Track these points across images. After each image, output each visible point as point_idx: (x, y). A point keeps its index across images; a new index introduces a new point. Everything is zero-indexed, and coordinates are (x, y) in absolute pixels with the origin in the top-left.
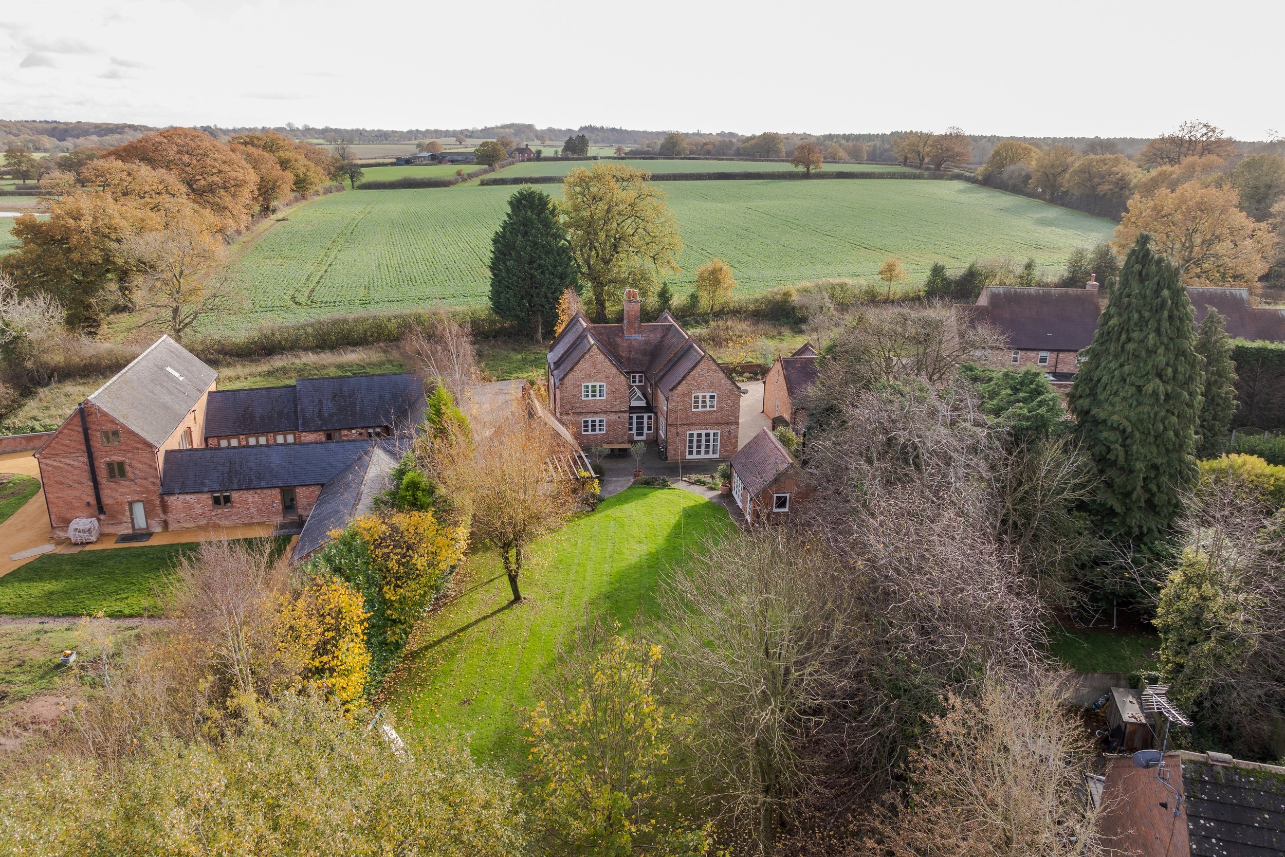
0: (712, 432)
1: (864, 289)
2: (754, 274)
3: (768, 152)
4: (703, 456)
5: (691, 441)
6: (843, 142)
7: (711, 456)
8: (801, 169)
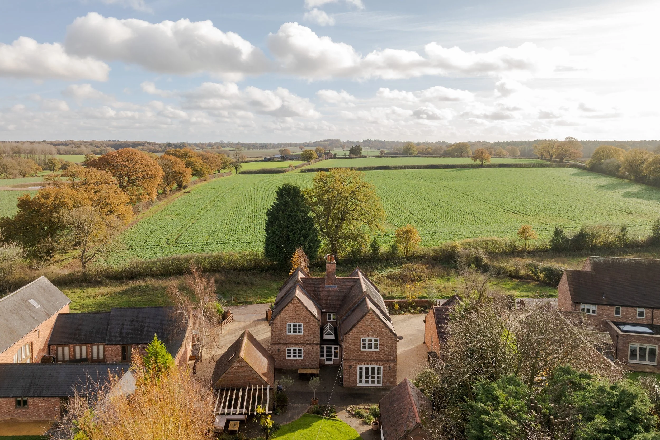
0: (376, 367)
1: (508, 243)
2: (438, 230)
3: (462, 152)
4: (370, 384)
5: (361, 373)
6: (506, 146)
7: (376, 385)
8: (478, 162)
